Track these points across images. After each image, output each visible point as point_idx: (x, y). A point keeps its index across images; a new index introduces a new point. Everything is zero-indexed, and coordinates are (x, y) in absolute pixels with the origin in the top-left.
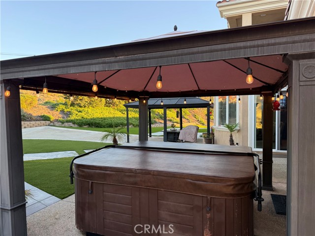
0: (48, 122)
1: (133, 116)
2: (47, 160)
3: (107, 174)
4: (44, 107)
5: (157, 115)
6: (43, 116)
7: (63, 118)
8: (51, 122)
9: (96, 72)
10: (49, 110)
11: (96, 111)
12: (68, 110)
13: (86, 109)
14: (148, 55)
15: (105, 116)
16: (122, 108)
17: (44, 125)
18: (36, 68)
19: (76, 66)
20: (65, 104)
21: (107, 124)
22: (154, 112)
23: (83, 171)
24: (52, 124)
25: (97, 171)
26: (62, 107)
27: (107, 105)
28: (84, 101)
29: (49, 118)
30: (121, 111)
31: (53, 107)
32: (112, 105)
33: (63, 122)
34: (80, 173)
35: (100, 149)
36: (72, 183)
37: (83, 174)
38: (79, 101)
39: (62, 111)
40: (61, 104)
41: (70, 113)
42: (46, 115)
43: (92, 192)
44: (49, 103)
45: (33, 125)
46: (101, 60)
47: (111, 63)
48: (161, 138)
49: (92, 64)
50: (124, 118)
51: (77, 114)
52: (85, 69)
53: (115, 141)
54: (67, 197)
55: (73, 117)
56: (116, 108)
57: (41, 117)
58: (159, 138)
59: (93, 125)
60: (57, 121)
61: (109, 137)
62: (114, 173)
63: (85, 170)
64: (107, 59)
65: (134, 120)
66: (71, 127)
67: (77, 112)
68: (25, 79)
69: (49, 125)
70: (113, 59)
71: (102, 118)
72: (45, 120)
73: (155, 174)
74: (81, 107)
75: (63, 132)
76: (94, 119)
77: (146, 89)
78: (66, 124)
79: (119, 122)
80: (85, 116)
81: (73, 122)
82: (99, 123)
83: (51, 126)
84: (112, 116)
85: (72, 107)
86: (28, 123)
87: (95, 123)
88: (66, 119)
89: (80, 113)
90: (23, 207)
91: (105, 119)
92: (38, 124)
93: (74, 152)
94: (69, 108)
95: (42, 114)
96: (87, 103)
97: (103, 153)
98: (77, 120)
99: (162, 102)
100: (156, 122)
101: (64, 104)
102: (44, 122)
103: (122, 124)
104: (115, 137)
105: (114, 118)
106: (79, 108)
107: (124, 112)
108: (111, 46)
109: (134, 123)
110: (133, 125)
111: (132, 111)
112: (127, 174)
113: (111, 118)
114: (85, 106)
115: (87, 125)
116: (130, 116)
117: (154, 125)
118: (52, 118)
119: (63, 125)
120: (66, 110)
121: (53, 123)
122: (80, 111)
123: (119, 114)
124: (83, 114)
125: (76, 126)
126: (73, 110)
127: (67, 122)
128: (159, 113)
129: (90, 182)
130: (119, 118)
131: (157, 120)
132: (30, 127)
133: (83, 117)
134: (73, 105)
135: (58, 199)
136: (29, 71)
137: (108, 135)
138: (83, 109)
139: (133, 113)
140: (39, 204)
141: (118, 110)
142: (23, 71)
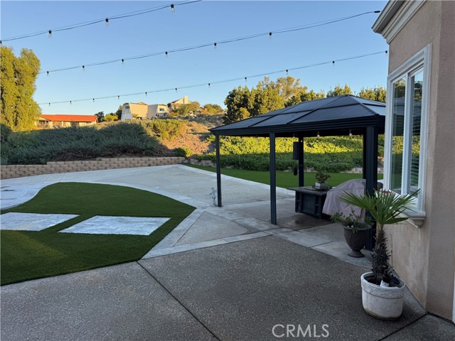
0: (181, 159)
6: (178, 149)
8: (186, 158)
24: (186, 161)
29: (185, 153)
33: (200, 160)
39: (214, 143)
42: (182, 147)
45: (161, 162)
57: (175, 150)
59: (240, 166)
66: (209, 167)
67: (230, 144)
69: (181, 163)
72: (178, 156)
76: (247, 155)
78: (204, 162)
80: (237, 151)
83: (185, 164)
86: (154, 159)
87: (243, 162)
89: (232, 146)
92: (168, 162)
102: (176, 158)
118: (189, 153)
119: (200, 164)
121: (189, 160)
122: (235, 143)
127: (205, 158)
132: (157, 165)
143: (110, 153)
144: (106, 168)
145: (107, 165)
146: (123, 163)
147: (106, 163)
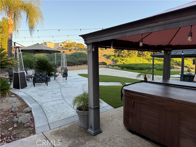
0: (106, 66)
1: (157, 63)
2: (106, 86)
3: (144, 98)
4: (104, 57)
5: (175, 62)
6: (103, 62)
7: (113, 63)
8: (107, 66)
9: (142, 34)
10: (106, 59)
11: (132, 60)
12: (116, 59)
13: (126, 58)
14: (182, 18)
15: (137, 63)
16: (148, 58)
17: (103, 67)
18: (108, 35)
19: (131, 31)
20: (115, 56)
21: (139, 68)
22: (173, 60)
23: (129, 94)
24: (107, 67)
25: (137, 95)
26: (113, 57)
27: (139, 55)
28: (125, 54)
29: (106, 63)
30: (148, 60)
31: (108, 57)
32: (142, 56)
33: (113, 66)
34: (127, 95)
35: (136, 83)
36: (122, 100)
37: (129, 95)
38: (122, 54)
39: (113, 60)
40: (112, 55)
41: (117, 61)
42: (104, 62)
43: (134, 107)
44: (106, 55)
46: (146, 26)
47: (153, 27)
48: (178, 79)
49: (140, 29)
50: (150, 64)
51: (121, 62)
52: (136, 33)
53: (145, 78)
54: (117, 108)
55: (118, 63)
56: (144, 57)
57: (102, 63)
58: (176, 79)
59: (129, 68)
60: (110, 65)
61: (141, 76)
62: (148, 97)
63: (130, 93)
64: (150, 25)
65: (157, 66)
66: (117, 69)
67: (121, 60)
68: (101, 41)
69: (106, 68)
70: (154, 24)
71: (135, 64)
73: (178, 102)
74: (123, 57)
75: (113, 71)
76: (130, 64)
77: (171, 44)
78: (115, 67)
79: (146, 66)
80: (125, 63)
81: (119, 66)
82: (133, 67)
83: (107, 68)
84: (141, 63)
85: (118, 57)
87: (131, 67)
88: (115, 64)
89: (122, 61)
90: (98, 108)
91: (137, 64)
93: (120, 83)
94: (116, 58)
95: (103, 61)
96: (126, 55)
97: (140, 85)
98: (121, 65)
99: (183, 52)
100: (174, 68)
101: (113, 56)
102: (104, 65)
103: (149, 68)
104: (145, 76)
105: (143, 64)
106: (122, 58)
107: (150, 60)
108: (154, 16)
109: (156, 68)
110: (156, 69)
111: (156, 59)
112: (157, 99)
113: (141, 64)
114: (125, 57)
115: (126, 68)
116: (155, 63)
117: (172, 70)
118: (108, 64)
119: (113, 68)
120: (115, 59)
122: (123, 60)
123: (146, 62)
124: (124, 61)
125: (120, 68)
126: (119, 59)
127: (115, 66)
128: (176, 61)
129: (133, 101)
130: (147, 64)
131: (175, 66)
133: (124, 63)
134: (118, 56)
135: (112, 108)
136: (104, 37)
137: (141, 74)
138: (124, 58)
139: (156, 61)
140: (103, 109)
141: (146, 59)
142: (101, 37)
143: (80, 64)
144: (80, 69)
145: (80, 68)
146: (85, 67)
147: (80, 67)
